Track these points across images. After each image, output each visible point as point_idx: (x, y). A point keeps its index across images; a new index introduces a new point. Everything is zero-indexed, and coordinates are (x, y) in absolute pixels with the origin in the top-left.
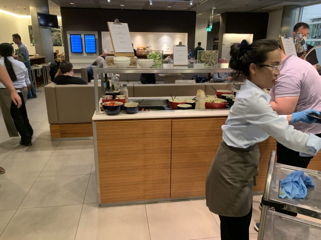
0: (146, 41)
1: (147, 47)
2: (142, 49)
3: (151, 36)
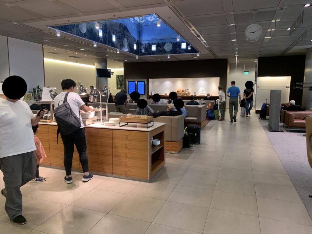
0: (185, 85)
1: (185, 90)
2: (181, 91)
3: (190, 81)
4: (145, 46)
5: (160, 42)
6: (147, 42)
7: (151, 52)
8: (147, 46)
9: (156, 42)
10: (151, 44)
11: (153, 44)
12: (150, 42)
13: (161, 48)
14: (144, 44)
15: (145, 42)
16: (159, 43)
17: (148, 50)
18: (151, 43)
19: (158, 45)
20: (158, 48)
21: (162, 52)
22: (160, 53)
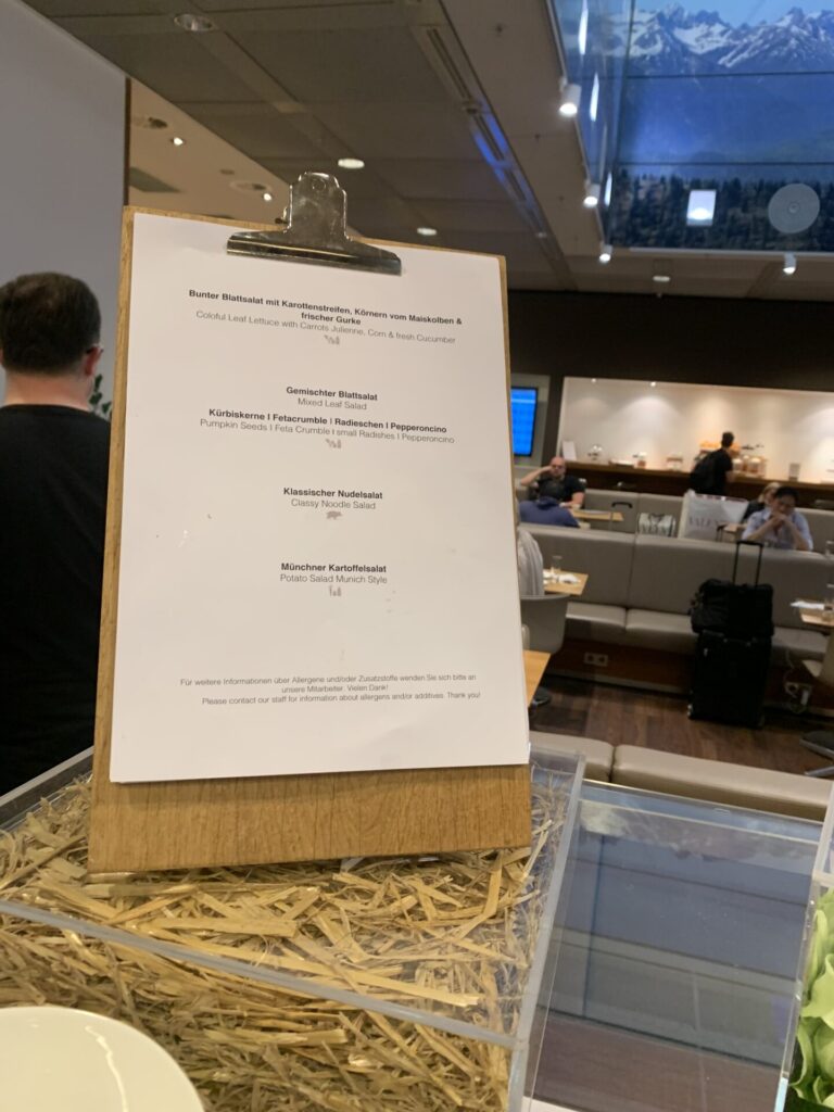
4: (649, 194)
5: (744, 181)
6: (666, 172)
7: (685, 232)
8: (658, 196)
9: (724, 175)
10: (686, 187)
11: (697, 185)
12: (679, 175)
13: (745, 210)
14: (642, 183)
15: (649, 171)
16: (736, 183)
17: (666, 216)
18: (686, 177)
19: (728, 198)
20: (730, 213)
21: (752, 236)
22: (739, 239)
